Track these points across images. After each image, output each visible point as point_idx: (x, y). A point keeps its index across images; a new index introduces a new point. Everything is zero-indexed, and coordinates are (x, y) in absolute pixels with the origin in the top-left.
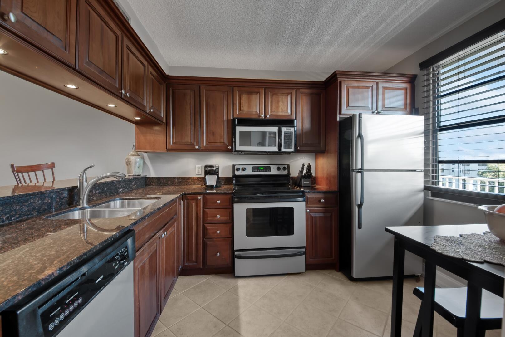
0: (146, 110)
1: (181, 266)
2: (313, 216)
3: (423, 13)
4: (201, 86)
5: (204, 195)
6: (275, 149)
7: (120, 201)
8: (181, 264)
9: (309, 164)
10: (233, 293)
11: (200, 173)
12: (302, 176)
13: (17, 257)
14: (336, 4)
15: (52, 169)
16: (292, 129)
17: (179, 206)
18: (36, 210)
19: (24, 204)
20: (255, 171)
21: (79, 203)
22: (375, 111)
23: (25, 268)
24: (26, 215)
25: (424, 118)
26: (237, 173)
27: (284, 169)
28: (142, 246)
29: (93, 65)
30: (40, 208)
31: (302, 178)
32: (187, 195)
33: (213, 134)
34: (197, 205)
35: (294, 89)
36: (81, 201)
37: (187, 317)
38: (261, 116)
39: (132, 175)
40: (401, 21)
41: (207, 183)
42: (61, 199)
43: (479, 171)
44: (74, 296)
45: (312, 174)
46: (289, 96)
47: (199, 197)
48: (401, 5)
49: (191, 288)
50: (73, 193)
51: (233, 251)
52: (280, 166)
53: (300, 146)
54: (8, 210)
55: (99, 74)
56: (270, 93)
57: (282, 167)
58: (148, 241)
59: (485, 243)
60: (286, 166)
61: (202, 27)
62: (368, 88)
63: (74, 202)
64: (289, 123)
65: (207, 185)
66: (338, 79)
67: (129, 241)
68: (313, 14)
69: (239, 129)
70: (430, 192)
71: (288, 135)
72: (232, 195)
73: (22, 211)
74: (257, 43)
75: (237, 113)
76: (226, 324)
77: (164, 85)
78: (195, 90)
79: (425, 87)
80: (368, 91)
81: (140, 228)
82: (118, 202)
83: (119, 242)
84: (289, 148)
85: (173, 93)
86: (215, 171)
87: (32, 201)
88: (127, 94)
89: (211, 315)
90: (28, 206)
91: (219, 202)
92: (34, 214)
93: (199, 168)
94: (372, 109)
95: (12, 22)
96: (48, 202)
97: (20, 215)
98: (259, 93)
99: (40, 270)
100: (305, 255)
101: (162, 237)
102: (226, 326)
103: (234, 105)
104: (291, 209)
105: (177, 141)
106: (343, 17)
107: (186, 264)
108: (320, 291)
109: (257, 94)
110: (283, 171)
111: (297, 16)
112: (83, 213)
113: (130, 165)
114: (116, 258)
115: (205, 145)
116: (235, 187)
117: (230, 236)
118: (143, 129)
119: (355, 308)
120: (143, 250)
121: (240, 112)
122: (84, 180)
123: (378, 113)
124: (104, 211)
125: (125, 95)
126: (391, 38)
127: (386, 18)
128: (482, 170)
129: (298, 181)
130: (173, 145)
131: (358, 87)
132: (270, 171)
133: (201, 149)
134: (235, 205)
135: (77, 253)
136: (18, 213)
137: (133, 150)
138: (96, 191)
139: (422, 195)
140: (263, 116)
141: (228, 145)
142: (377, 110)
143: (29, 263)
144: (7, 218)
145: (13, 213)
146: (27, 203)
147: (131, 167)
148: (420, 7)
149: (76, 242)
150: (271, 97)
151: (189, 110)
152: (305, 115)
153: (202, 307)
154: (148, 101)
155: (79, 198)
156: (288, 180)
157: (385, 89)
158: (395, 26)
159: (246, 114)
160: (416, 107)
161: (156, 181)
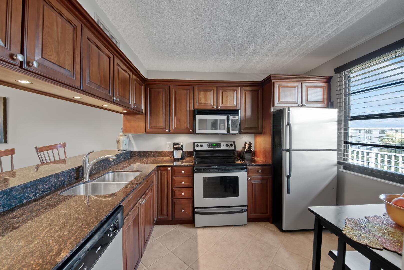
0: (131, 107)
1: (156, 219)
2: (253, 183)
3: (337, 34)
4: (171, 86)
5: (172, 167)
6: (225, 132)
7: (113, 173)
8: (156, 217)
9: (250, 142)
10: (194, 241)
11: (170, 148)
12: (245, 151)
13: (41, 238)
14: (271, 29)
15: (64, 148)
16: (237, 117)
17: (155, 176)
18: (53, 187)
19: (45, 184)
20: (210, 147)
21: (83, 178)
22: (300, 104)
23: (48, 251)
24: (46, 192)
25: (338, 110)
26: (197, 149)
27: (231, 145)
28: (129, 214)
29: (93, 84)
30: (56, 185)
31: (245, 153)
32: (160, 167)
33: (179, 121)
34: (167, 174)
35: (238, 87)
36: (85, 177)
37: (160, 259)
38: (214, 108)
39: (121, 150)
40: (320, 39)
41: (175, 156)
42: (71, 176)
43: (379, 138)
44: (81, 267)
45: (252, 150)
46: (235, 93)
47: (169, 169)
48: (320, 29)
49: (164, 236)
50: (79, 171)
51: (194, 208)
52: (228, 143)
53: (243, 129)
54: (34, 190)
55: (97, 89)
56: (221, 90)
57: (229, 144)
58: (132, 209)
59: (384, 226)
60: (233, 143)
61: (171, 46)
62: (294, 87)
63: (80, 177)
64: (235, 112)
65: (175, 158)
66: (272, 81)
67: (119, 215)
68: (254, 36)
69: (198, 117)
70: (342, 167)
71: (234, 121)
72: (193, 167)
73: (43, 189)
74: (212, 55)
75: (197, 105)
76: (188, 266)
77: (144, 85)
78: (166, 89)
79: (339, 87)
80: (295, 90)
81: (127, 202)
82: (111, 175)
83: (112, 218)
84: (235, 131)
85: (150, 91)
86: (180, 147)
87: (50, 180)
88: (117, 99)
89: (178, 258)
90: (48, 185)
91: (183, 172)
92: (52, 190)
93: (169, 145)
94: (298, 103)
95: (35, 68)
96: (61, 180)
97: (42, 192)
98: (213, 91)
99: (57, 253)
100: (247, 212)
101: (142, 203)
102: (188, 268)
103: (195, 100)
104: (236, 178)
105: (153, 126)
106: (276, 37)
107: (159, 217)
108: (258, 240)
109: (211, 91)
110: (230, 147)
111: (241, 37)
112: (87, 186)
113: (119, 143)
114: (110, 230)
115: (173, 129)
116: (195, 159)
117: (192, 197)
118: (129, 117)
119: (284, 254)
120: (129, 217)
121: (199, 104)
122: (87, 162)
123: (302, 106)
124: (101, 184)
125: (116, 100)
126: (313, 50)
127: (309, 37)
128: (382, 137)
129: (242, 155)
130: (150, 129)
131: (287, 87)
132: (221, 147)
133: (170, 132)
134: (195, 175)
135: (83, 234)
136: (41, 191)
137: (122, 132)
138: (95, 167)
139: (336, 168)
140: (216, 107)
141: (190, 129)
142: (301, 104)
143: (50, 244)
144: (34, 196)
145: (38, 191)
146: (47, 183)
147: (120, 145)
148: (335, 30)
149: (82, 222)
150: (222, 93)
151: (162, 104)
152: (247, 106)
153: (171, 251)
154: (132, 100)
155: (83, 175)
156: (234, 154)
157: (308, 87)
158: (316, 43)
159: (203, 106)
160: (332, 101)
161: (138, 154)
